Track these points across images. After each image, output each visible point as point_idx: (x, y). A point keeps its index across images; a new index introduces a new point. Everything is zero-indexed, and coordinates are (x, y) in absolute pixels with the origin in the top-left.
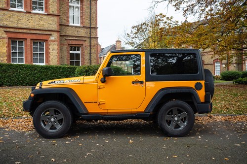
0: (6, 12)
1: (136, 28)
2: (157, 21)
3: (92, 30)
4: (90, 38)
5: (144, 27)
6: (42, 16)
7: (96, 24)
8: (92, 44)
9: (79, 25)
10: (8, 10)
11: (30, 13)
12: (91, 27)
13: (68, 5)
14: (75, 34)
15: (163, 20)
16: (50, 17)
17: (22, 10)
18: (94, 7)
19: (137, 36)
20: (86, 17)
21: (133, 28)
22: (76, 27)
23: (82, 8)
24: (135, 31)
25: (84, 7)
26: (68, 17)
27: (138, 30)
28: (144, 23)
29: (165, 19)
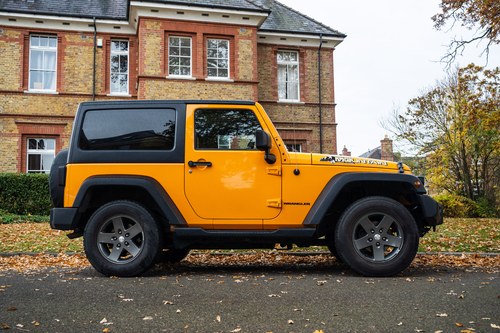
0: (161, 83)
1: (419, 104)
2: (462, 80)
3: (324, 110)
4: (321, 125)
5: (436, 98)
6: (224, 86)
7: (333, 97)
8: (324, 139)
9: (298, 101)
10: (164, 79)
11: (203, 81)
12: (323, 105)
13: (275, 64)
14: (291, 118)
15: (476, 78)
16: (239, 87)
17: (189, 77)
18: (327, 64)
19: (420, 119)
20: (311, 84)
21: (412, 103)
22: (291, 105)
23: (303, 68)
24: (414, 108)
25: (306, 64)
26: (276, 87)
27: (422, 106)
28: (435, 92)
29: (481, 76)
